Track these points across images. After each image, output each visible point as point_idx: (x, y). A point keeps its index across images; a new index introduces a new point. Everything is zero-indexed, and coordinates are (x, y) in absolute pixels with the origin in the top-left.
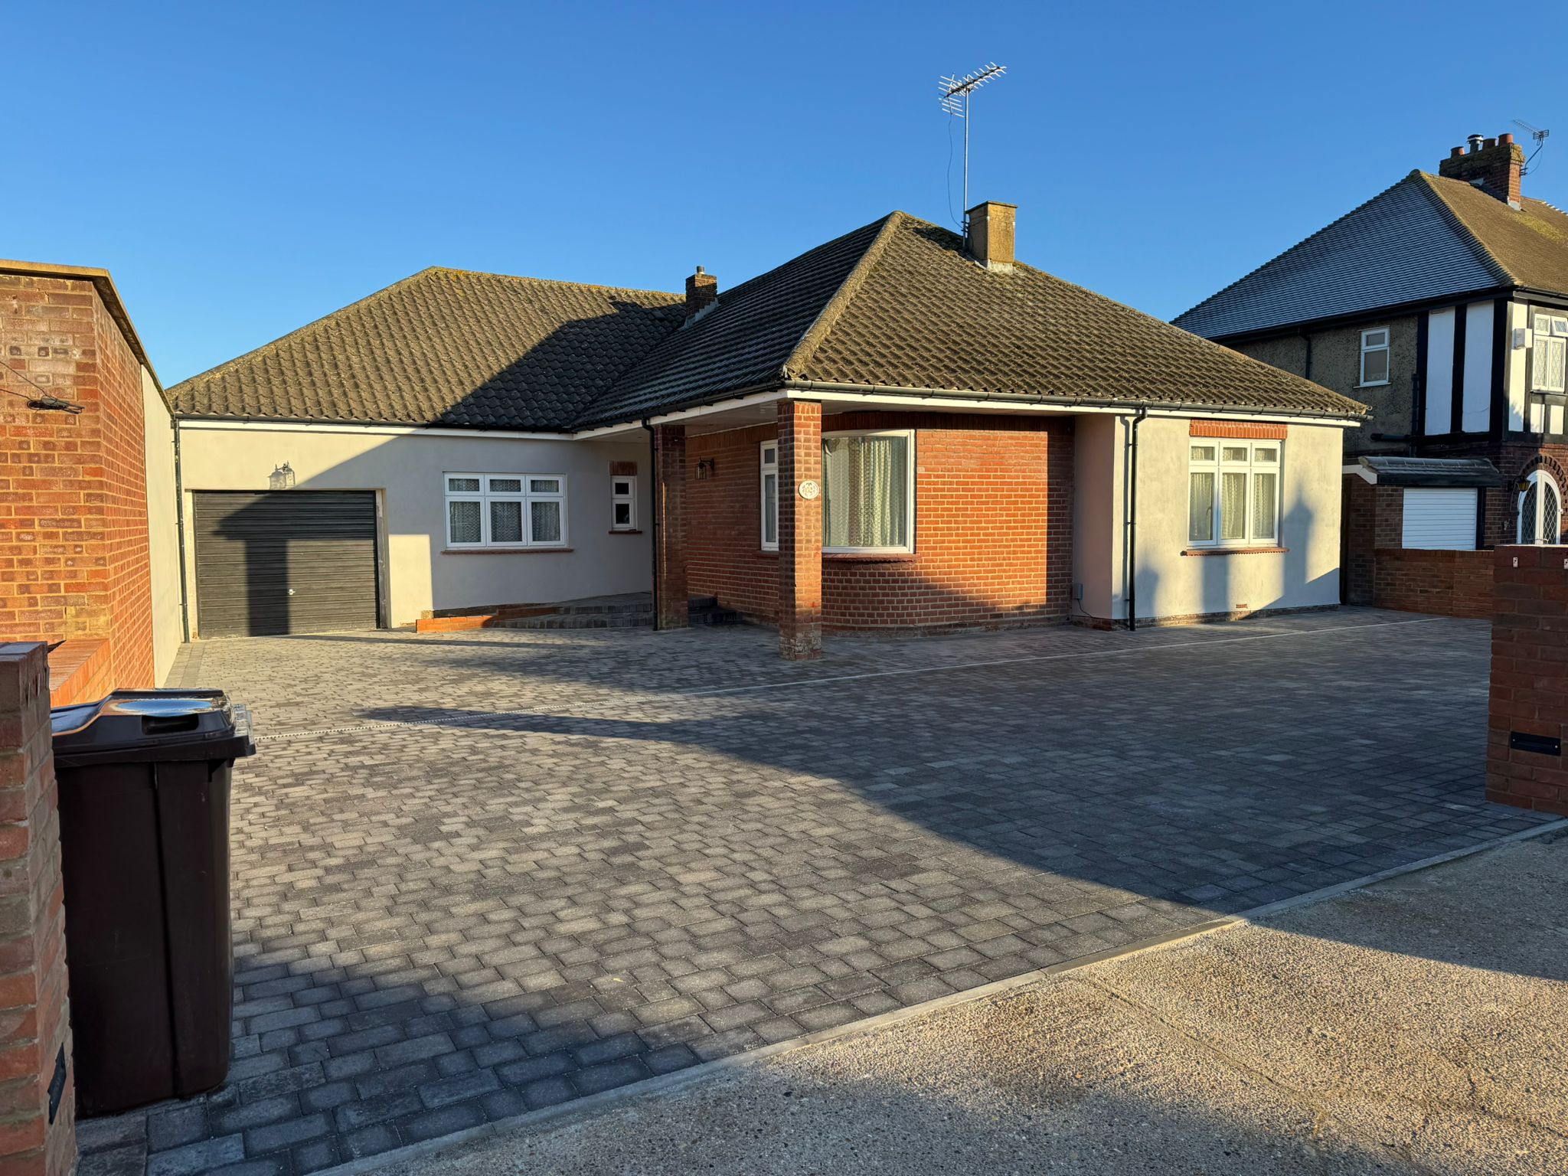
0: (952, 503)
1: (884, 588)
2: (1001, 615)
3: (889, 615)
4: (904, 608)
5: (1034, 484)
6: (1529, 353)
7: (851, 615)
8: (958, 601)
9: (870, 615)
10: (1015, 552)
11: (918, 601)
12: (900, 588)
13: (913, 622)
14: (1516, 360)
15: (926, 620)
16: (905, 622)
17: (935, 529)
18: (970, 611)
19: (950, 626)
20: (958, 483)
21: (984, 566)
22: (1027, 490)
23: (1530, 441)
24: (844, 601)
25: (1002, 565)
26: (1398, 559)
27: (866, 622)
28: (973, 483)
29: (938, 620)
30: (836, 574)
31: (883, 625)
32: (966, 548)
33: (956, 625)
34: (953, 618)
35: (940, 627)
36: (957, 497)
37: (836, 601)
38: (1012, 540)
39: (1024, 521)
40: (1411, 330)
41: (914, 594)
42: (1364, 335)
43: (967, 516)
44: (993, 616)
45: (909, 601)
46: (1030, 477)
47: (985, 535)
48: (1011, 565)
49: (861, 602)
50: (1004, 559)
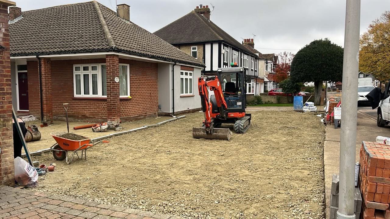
0: (137, 84)
3: (125, 114)
4: (128, 112)
6: (223, 54)
8: (139, 110)
10: (149, 97)
12: (127, 107)
13: (130, 116)
16: (128, 116)
17: (134, 91)
18: (141, 112)
20: (138, 79)
21: (143, 100)
25: (146, 100)
28: (141, 79)
29: (135, 115)
31: (123, 117)
32: (140, 96)
33: (138, 116)
35: (136, 117)
39: (150, 89)
40: (202, 48)
41: (130, 108)
42: (192, 47)
43: (140, 88)
44: (145, 113)
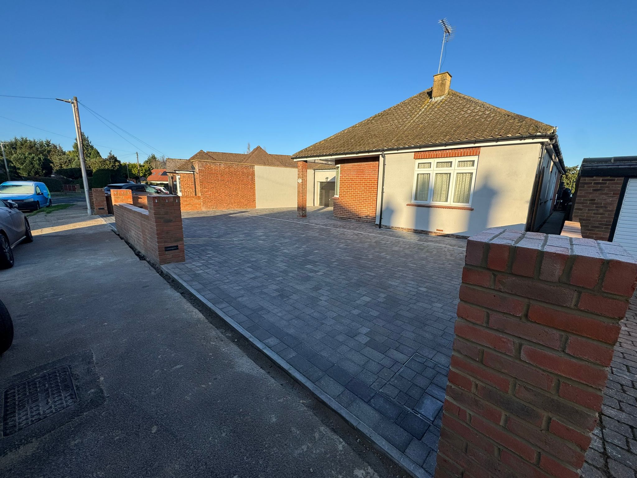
0: (348, 184)
2: (360, 218)
5: (373, 178)
8: (349, 212)
10: (366, 200)
11: (339, 210)
12: (336, 206)
13: (337, 215)
15: (340, 215)
17: (344, 191)
18: (352, 215)
19: (346, 218)
20: (350, 179)
21: (356, 203)
22: (371, 180)
25: (362, 203)
28: (354, 179)
29: (343, 216)
32: (351, 197)
33: (348, 218)
34: (347, 216)
36: (350, 182)
38: (365, 196)
39: (369, 190)
41: (338, 208)
44: (358, 217)
45: (337, 210)
46: (372, 176)
47: (357, 194)
48: (365, 203)
50: (362, 201)
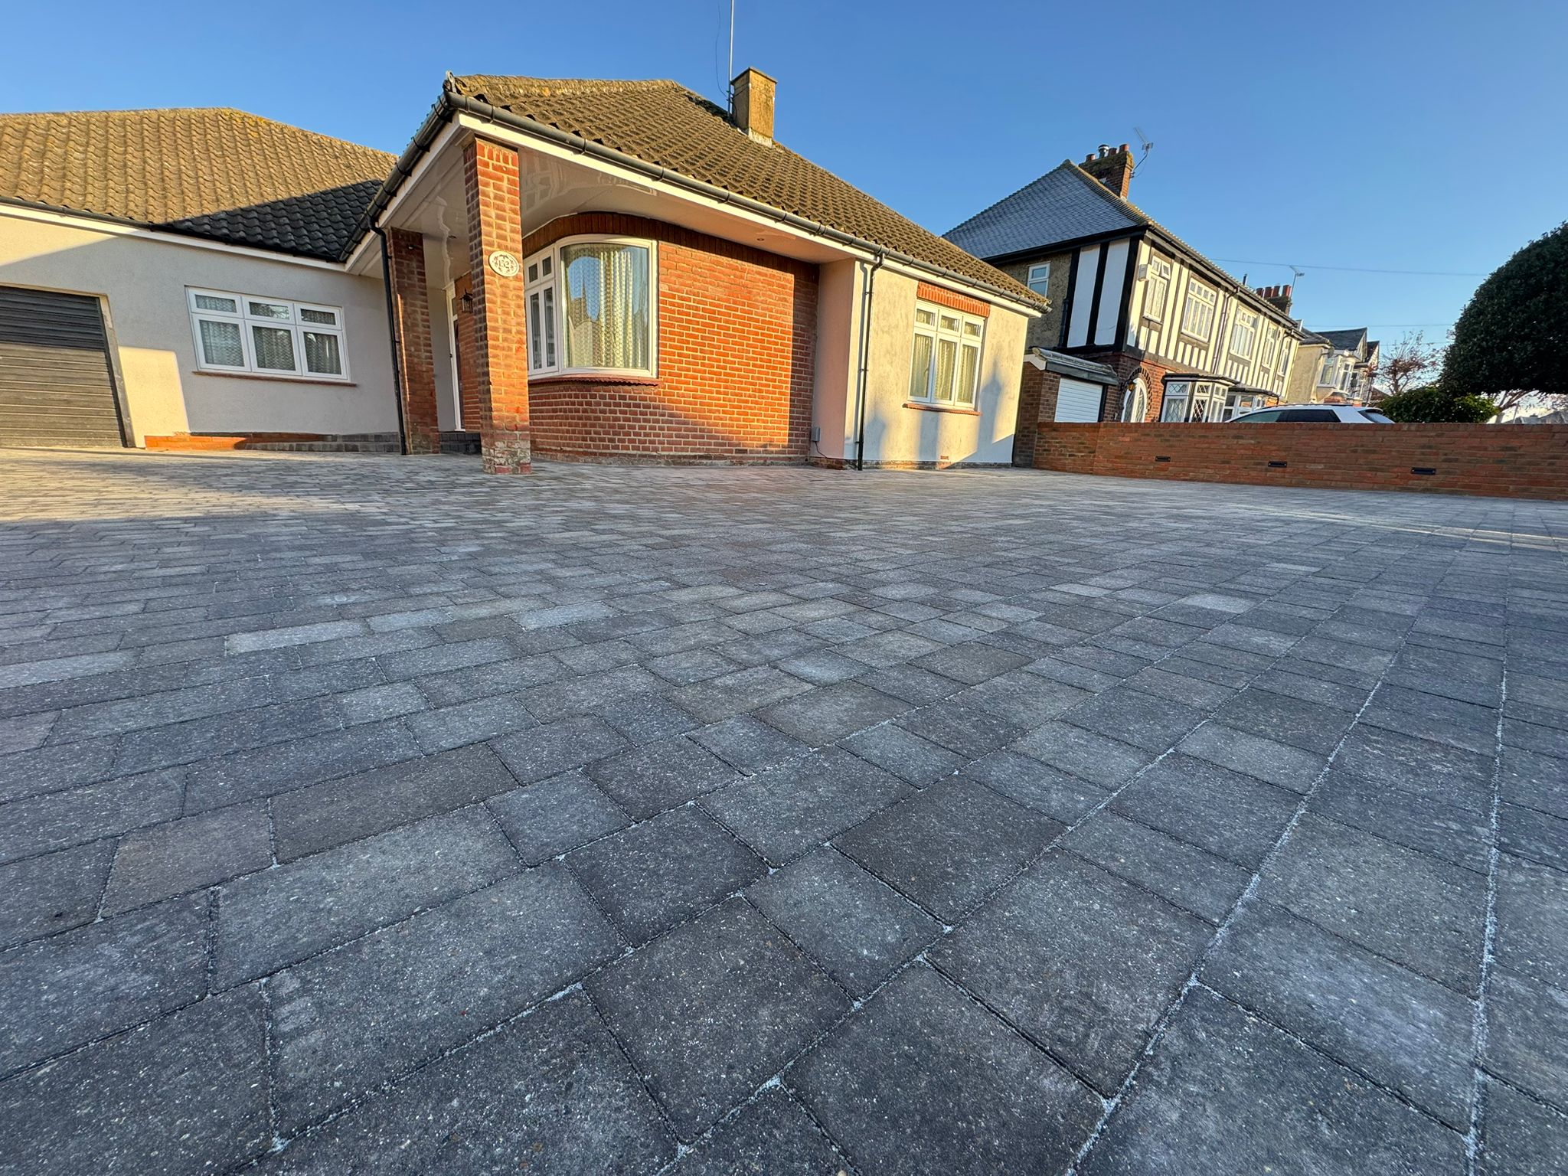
0: (698, 330)
1: (625, 412)
2: (745, 451)
3: (632, 441)
4: (646, 435)
5: (780, 325)
6: (1147, 283)
7: (592, 439)
8: (703, 434)
9: (611, 440)
10: (760, 391)
11: (661, 429)
12: (642, 413)
13: (656, 450)
14: (1138, 287)
15: (670, 449)
16: (647, 449)
17: (680, 355)
18: (716, 444)
19: (695, 457)
20: (704, 310)
21: (730, 400)
22: (773, 330)
23: (1137, 355)
24: (585, 425)
25: (747, 402)
26: (1054, 430)
27: (607, 447)
28: (720, 313)
29: (682, 450)
30: (577, 396)
31: (624, 452)
32: (712, 379)
33: (701, 457)
34: (698, 450)
35: (685, 457)
36: (704, 324)
37: (577, 425)
38: (758, 379)
39: (770, 361)
40: (1065, 265)
41: (657, 421)
42: (1031, 269)
43: (714, 346)
44: (739, 451)
45: (651, 428)
46: (777, 318)
47: (732, 369)
48: (757, 403)
49: (602, 426)
50: (750, 396)
